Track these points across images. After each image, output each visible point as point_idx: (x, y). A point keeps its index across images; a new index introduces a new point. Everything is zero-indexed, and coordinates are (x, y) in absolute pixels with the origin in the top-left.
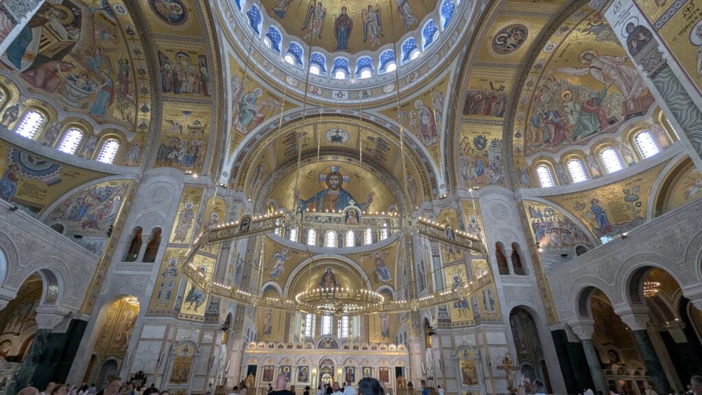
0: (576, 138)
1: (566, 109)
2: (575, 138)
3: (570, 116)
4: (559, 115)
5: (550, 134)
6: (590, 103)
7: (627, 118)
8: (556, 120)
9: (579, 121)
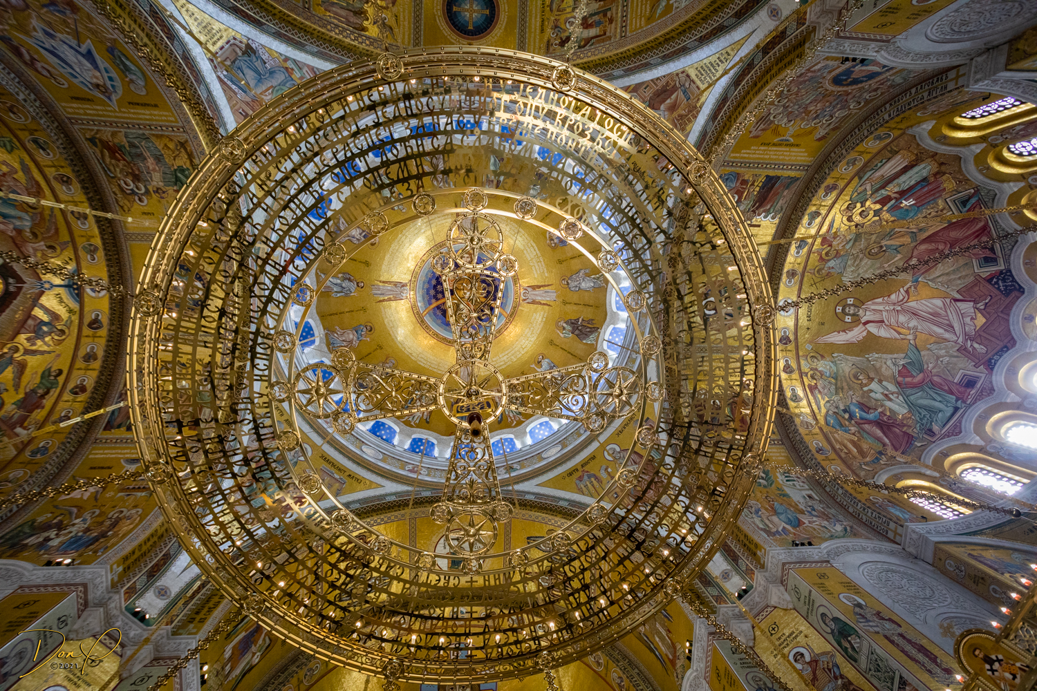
0: (930, 430)
1: (872, 395)
2: (931, 432)
3: (888, 404)
4: (869, 408)
5: (879, 439)
6: (904, 371)
7: (990, 365)
8: (871, 416)
9: (912, 406)
